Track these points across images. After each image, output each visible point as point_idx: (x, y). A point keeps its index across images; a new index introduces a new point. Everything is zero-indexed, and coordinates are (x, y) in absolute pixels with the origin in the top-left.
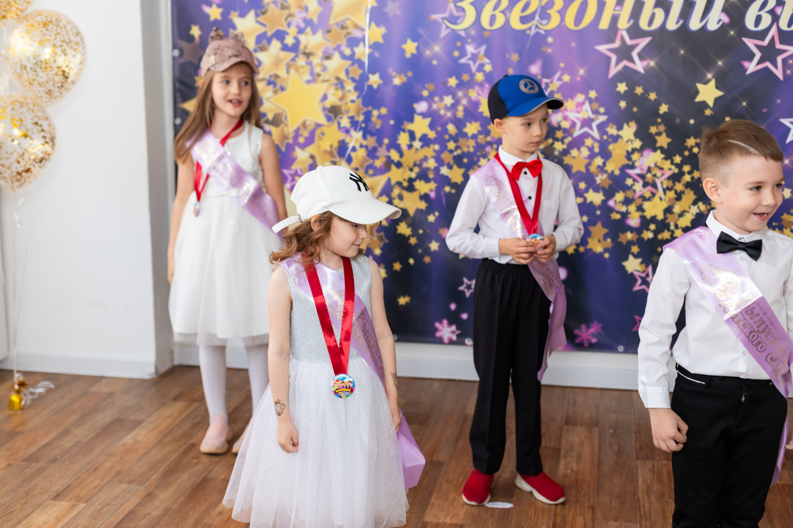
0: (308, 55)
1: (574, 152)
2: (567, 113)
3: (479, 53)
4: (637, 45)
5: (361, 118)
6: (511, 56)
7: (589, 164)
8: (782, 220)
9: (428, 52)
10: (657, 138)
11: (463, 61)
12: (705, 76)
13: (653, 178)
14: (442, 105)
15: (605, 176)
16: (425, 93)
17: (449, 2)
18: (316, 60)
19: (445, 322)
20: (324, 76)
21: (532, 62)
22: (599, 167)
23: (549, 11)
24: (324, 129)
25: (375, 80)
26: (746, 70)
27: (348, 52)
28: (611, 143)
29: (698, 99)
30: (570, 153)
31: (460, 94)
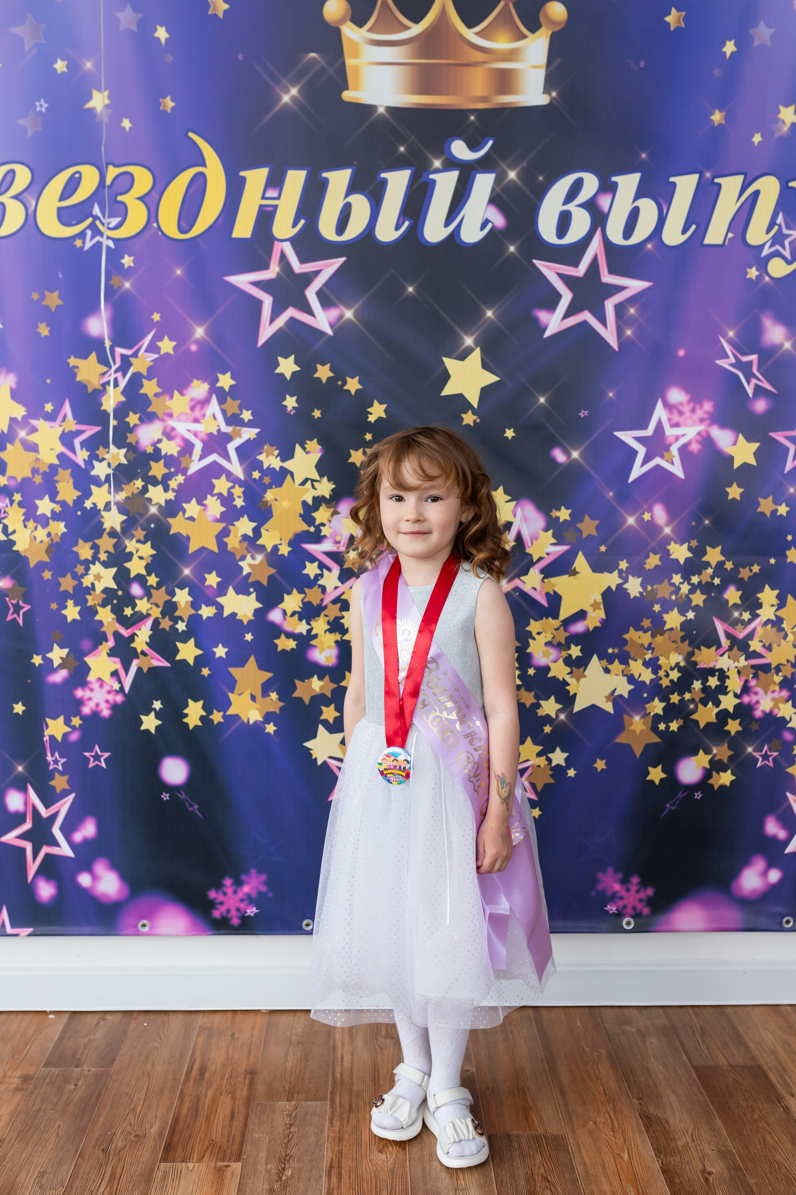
1: (192, 508)
2: (171, 423)
4: (315, 274)
6: (43, 297)
7: (225, 533)
8: (625, 642)
12: (463, 343)
15: (259, 558)
21: (91, 310)
22: (245, 537)
23: (122, 198)
26: (543, 329)
28: (270, 486)
29: (449, 390)
30: (184, 511)
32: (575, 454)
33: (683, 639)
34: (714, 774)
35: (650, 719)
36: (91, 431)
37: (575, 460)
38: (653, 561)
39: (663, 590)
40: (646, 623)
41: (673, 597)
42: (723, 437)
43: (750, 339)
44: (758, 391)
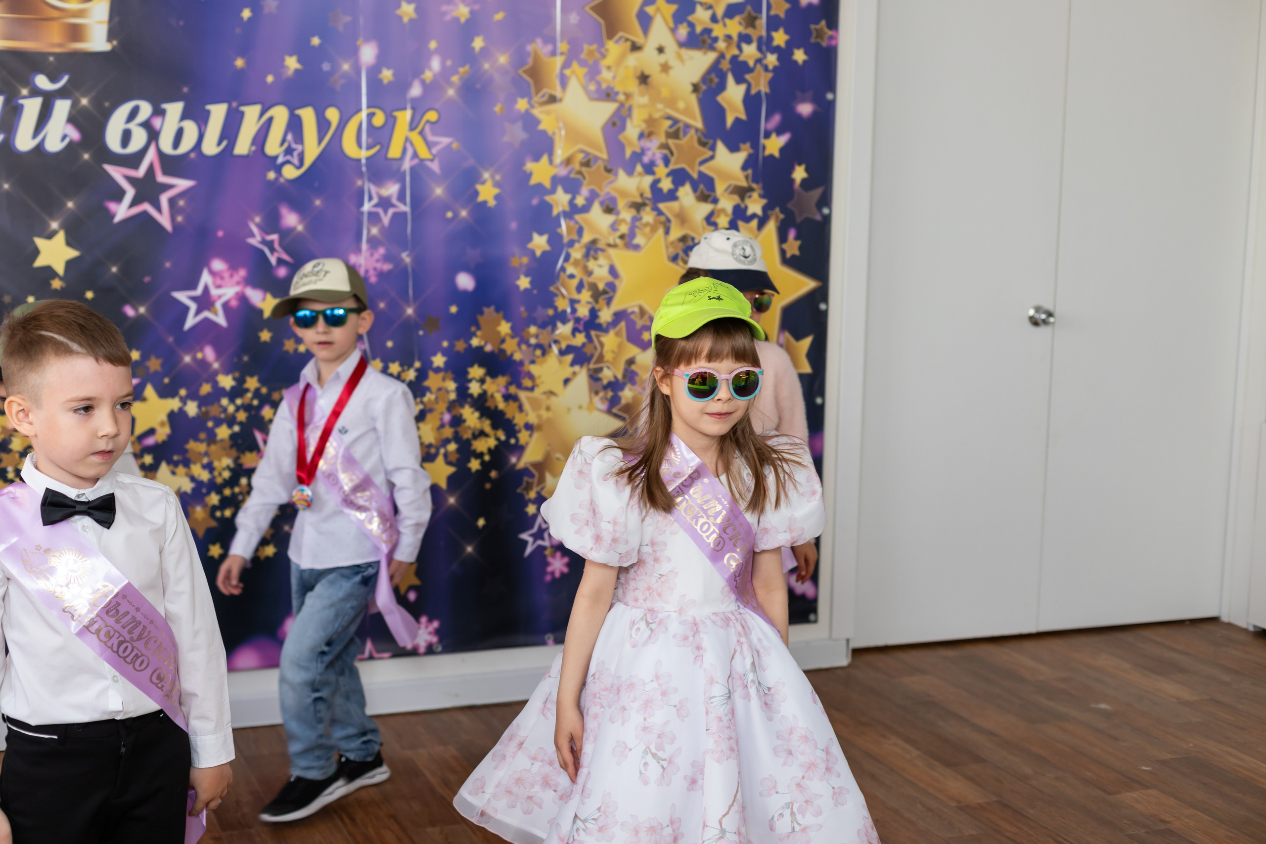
8: (186, 451)
12: (49, 226)
26: (113, 216)
29: (39, 262)
32: (142, 310)
33: (232, 447)
34: (261, 549)
35: (208, 510)
37: (142, 314)
38: (206, 389)
39: (214, 410)
40: (203, 436)
41: (223, 416)
42: (256, 296)
43: (272, 223)
44: (280, 262)
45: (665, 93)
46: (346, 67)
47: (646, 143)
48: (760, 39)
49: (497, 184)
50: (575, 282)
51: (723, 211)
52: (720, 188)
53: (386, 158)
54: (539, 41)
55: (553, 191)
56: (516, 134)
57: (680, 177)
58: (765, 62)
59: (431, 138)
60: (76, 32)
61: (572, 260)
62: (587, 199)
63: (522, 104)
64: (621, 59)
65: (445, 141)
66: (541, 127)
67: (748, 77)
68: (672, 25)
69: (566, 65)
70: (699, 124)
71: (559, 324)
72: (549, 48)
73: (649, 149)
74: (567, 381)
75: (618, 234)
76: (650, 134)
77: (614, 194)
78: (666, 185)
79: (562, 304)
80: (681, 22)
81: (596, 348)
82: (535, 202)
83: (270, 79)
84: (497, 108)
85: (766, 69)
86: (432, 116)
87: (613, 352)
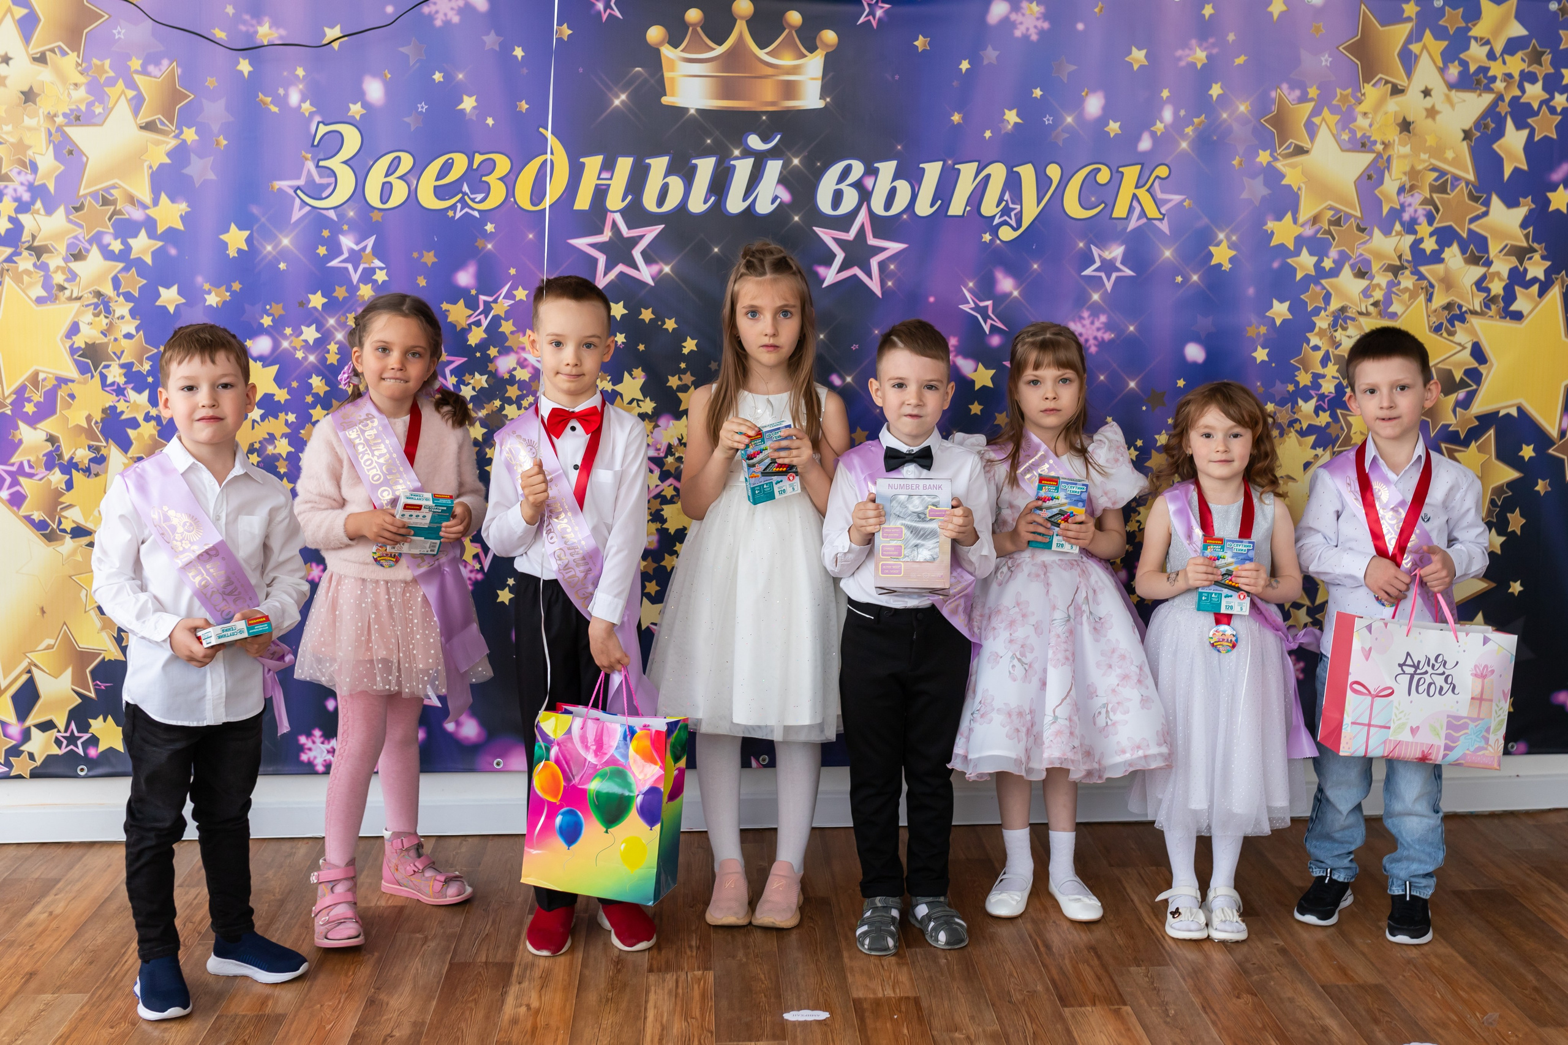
0: (38, 251)
2: (524, 355)
3: (364, 248)
4: (641, 237)
5: (147, 367)
6: (421, 256)
9: (269, 248)
10: (680, 395)
11: (334, 263)
13: (677, 464)
14: (298, 342)
16: (267, 321)
17: (307, 159)
18: (54, 261)
19: (317, 733)
20: (73, 289)
21: (460, 266)
23: (484, 179)
24: (73, 387)
25: (169, 297)
26: (823, 281)
27: (116, 246)
31: (332, 322)
32: (849, 379)
36: (459, 361)
37: (849, 384)
42: (966, 366)
43: (986, 288)
44: (994, 329)
45: (1430, 141)
46: (1069, 120)
47: (1407, 199)
48: (1547, 78)
49: (1232, 246)
50: (1320, 354)
51: (1498, 274)
52: (1494, 249)
53: (1111, 218)
54: (1285, 86)
55: (1297, 253)
56: (1255, 190)
57: (1445, 237)
58: (1552, 104)
59: (1160, 195)
60: (790, 89)
61: (1317, 330)
62: (1334, 262)
63: (1264, 157)
64: (1380, 103)
65: (1177, 198)
66: (1284, 182)
67: (1530, 121)
68: (1441, 65)
69: (1316, 112)
70: (1471, 177)
71: (1300, 402)
72: (1297, 93)
73: (1410, 205)
74: (1307, 465)
75: (1371, 301)
76: (1412, 188)
77: (1367, 256)
78: (1429, 245)
79: (1304, 379)
80: (1453, 62)
81: (1342, 428)
82: (1276, 265)
83: (988, 134)
84: (1234, 162)
85: (1553, 110)
86: (1162, 171)
87: (1362, 433)
